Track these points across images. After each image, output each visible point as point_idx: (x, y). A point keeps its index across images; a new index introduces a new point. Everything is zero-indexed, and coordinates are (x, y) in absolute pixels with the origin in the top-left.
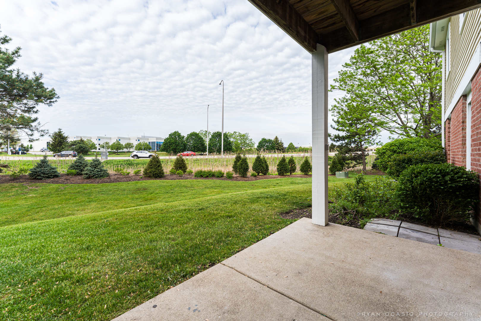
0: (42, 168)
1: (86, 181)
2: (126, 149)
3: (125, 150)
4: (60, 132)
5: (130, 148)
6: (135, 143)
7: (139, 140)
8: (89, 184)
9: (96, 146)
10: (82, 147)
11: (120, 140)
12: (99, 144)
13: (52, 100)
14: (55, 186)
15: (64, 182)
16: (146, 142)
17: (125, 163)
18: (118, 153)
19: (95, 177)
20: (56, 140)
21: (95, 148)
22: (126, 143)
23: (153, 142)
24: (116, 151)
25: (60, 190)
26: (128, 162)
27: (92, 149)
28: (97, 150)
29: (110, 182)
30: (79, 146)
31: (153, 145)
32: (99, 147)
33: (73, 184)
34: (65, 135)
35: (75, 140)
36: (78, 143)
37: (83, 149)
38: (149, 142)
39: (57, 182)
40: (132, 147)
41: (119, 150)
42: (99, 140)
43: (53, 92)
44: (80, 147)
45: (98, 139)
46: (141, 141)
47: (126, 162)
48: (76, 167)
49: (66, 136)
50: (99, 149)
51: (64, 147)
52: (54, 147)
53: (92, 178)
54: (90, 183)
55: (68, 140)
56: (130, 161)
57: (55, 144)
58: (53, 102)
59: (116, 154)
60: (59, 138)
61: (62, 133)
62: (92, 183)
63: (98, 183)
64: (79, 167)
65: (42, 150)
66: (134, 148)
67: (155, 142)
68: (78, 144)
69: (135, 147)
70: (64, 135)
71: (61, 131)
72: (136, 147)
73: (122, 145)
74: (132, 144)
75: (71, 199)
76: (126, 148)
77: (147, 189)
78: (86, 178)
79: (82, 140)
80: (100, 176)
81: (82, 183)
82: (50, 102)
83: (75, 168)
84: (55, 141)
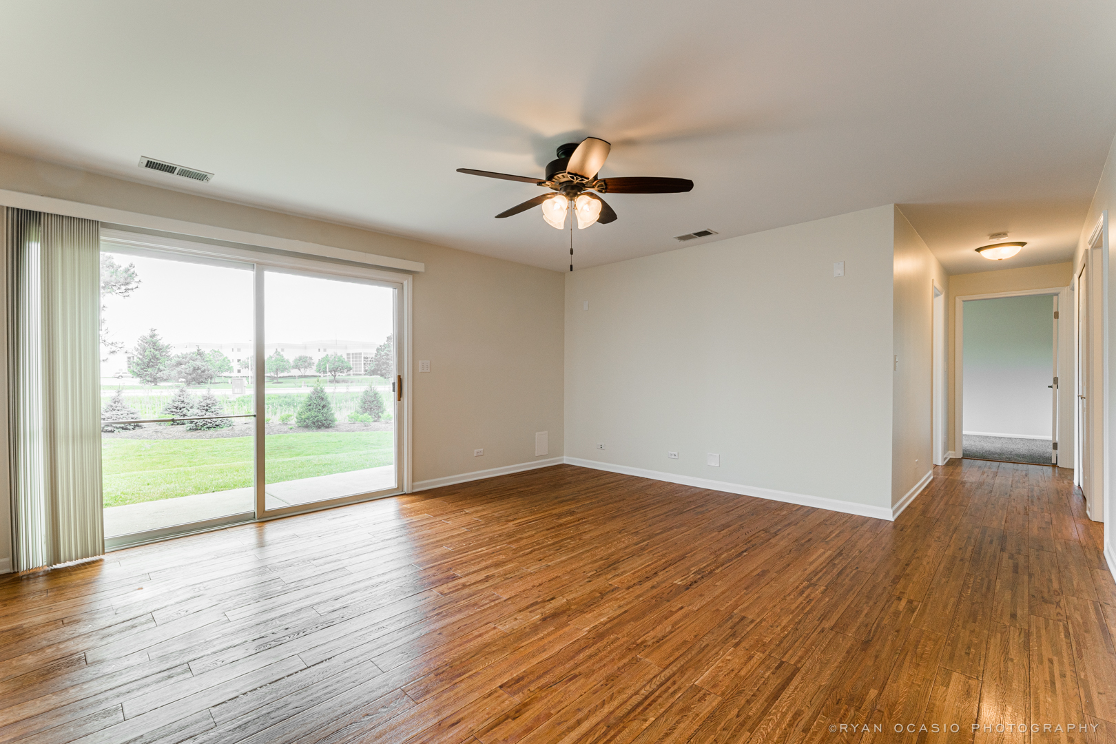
0: (114, 412)
1: (190, 434)
2: (297, 370)
3: (295, 372)
4: (153, 336)
5: (306, 367)
6: (317, 357)
7: (325, 350)
8: (195, 440)
9: (232, 364)
10: (199, 369)
11: (282, 350)
12: (239, 360)
13: (130, 287)
14: (135, 442)
15: (151, 436)
16: (339, 354)
17: (280, 400)
18: (280, 380)
19: (207, 428)
20: (146, 354)
21: (230, 369)
22: (297, 356)
23: (356, 354)
24: (276, 376)
25: (144, 449)
26: (287, 399)
27: (222, 372)
28: (235, 374)
29: (232, 436)
30: (192, 366)
31: (356, 361)
32: (238, 367)
33: (168, 440)
34: (163, 342)
35: (184, 353)
36: (191, 359)
37: (202, 372)
38: (348, 354)
39: (140, 437)
40: (310, 365)
41: (283, 371)
42: (239, 350)
43: (132, 270)
44: (194, 368)
45: (235, 350)
46: (330, 352)
47: (283, 399)
48: (174, 410)
49: (166, 344)
50: (239, 371)
51: (162, 368)
52: (142, 369)
53: (200, 429)
54: (197, 438)
55: (169, 353)
56: (290, 397)
57: (144, 363)
58: (132, 289)
59: (275, 381)
60: (152, 350)
61: (158, 337)
62: (200, 437)
63: (211, 437)
64: (181, 409)
65: (118, 375)
66: (314, 367)
67: (360, 354)
68: (191, 361)
69: (315, 365)
70: (161, 342)
71: (156, 332)
72: (319, 365)
73: (288, 361)
74: (311, 358)
75: (160, 463)
76: (297, 367)
77: (293, 448)
78: (190, 429)
79: (200, 354)
80: (216, 425)
81: (183, 438)
82: (127, 290)
83: (172, 412)
84: (144, 356)
